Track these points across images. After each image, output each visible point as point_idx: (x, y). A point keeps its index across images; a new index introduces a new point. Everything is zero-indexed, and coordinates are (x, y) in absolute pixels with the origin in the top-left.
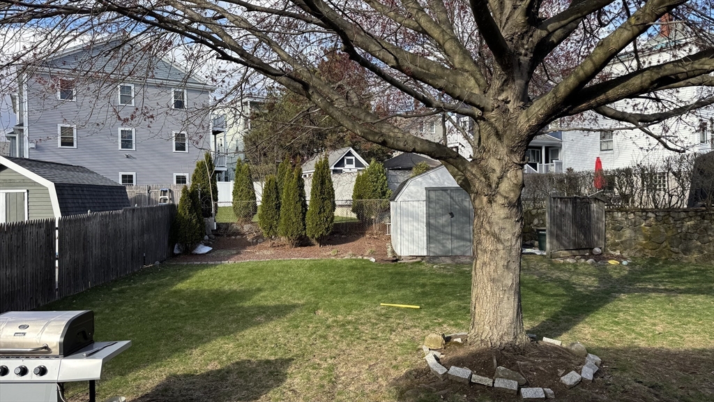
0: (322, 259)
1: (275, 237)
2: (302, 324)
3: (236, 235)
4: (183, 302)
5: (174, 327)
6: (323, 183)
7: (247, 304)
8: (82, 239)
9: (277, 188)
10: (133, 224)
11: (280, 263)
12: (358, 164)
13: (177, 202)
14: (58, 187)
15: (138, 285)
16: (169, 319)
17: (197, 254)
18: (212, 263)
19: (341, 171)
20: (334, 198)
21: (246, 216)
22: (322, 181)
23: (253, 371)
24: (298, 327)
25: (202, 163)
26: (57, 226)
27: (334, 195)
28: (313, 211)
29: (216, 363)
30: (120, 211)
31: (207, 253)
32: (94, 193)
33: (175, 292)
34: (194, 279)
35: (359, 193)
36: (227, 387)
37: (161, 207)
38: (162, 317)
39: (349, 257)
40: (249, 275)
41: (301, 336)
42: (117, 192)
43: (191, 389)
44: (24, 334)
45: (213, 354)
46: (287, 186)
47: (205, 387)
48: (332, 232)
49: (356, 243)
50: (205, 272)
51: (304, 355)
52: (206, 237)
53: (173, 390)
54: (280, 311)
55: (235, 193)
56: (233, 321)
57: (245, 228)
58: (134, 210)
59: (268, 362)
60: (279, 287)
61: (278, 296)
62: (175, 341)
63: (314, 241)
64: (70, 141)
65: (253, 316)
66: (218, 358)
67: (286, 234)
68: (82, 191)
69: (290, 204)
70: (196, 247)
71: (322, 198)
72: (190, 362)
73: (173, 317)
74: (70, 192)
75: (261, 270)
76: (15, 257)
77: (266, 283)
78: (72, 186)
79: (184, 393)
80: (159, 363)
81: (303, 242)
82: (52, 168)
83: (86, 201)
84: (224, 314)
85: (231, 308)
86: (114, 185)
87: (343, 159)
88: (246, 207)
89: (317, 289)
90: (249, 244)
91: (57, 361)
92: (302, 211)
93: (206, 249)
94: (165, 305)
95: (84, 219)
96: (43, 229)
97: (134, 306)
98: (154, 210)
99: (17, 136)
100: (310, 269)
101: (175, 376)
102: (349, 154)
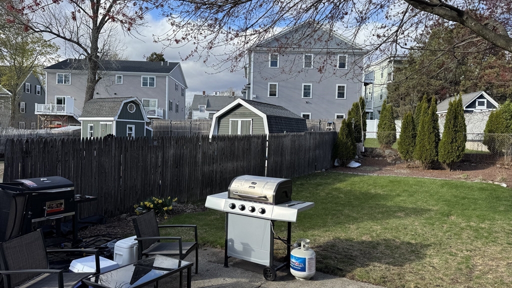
0: (452, 180)
1: (410, 160)
2: (437, 223)
3: (379, 157)
4: (342, 196)
5: (336, 209)
6: (456, 118)
7: (389, 204)
8: (280, 148)
9: (413, 121)
10: (310, 142)
11: (415, 180)
12: (490, 105)
13: (338, 130)
14: (268, 117)
15: (312, 182)
16: (333, 204)
17: (350, 167)
18: (361, 174)
19: (472, 111)
20: (466, 131)
21: (387, 143)
22: (455, 116)
23: (398, 247)
24: (433, 225)
25: (357, 104)
26: (267, 139)
27: (466, 129)
28: (445, 141)
29: (368, 236)
30: (303, 133)
31: (357, 167)
32: (288, 122)
33: (336, 189)
34: (349, 182)
35: (491, 128)
36: (377, 253)
37: (328, 133)
38: (328, 203)
39: (479, 181)
40: (389, 184)
41: (436, 231)
42: (301, 123)
43: (350, 249)
44: (254, 187)
45: (366, 230)
46: (422, 121)
47: (361, 250)
48: (462, 160)
49: (487, 171)
50: (356, 179)
51: (441, 244)
52: (357, 157)
53: (338, 247)
54: (417, 212)
55: (379, 126)
56: (379, 213)
57: (386, 152)
58: (311, 133)
59: (409, 243)
60: (415, 196)
61: (414, 201)
62: (338, 217)
63: (445, 166)
64: (274, 93)
65: (395, 212)
66: (370, 234)
67: (420, 158)
68: (281, 120)
69: (425, 135)
70: (350, 162)
71: (455, 130)
72: (349, 232)
73: (336, 203)
74: (274, 121)
75: (399, 182)
76: (245, 155)
77: (404, 191)
78: (276, 117)
79: (346, 250)
80: (327, 229)
81: (435, 165)
82: (265, 106)
83: (283, 127)
84: (372, 207)
85: (377, 204)
86: (299, 118)
87: (475, 101)
88: (388, 136)
89: (449, 201)
90: (390, 164)
91: (271, 206)
92: (435, 140)
93: (357, 165)
94: (330, 196)
95: (282, 136)
96: (260, 140)
97: (310, 193)
98: (322, 134)
99: (247, 91)
100: (442, 186)
101: (339, 238)
102: (482, 97)
